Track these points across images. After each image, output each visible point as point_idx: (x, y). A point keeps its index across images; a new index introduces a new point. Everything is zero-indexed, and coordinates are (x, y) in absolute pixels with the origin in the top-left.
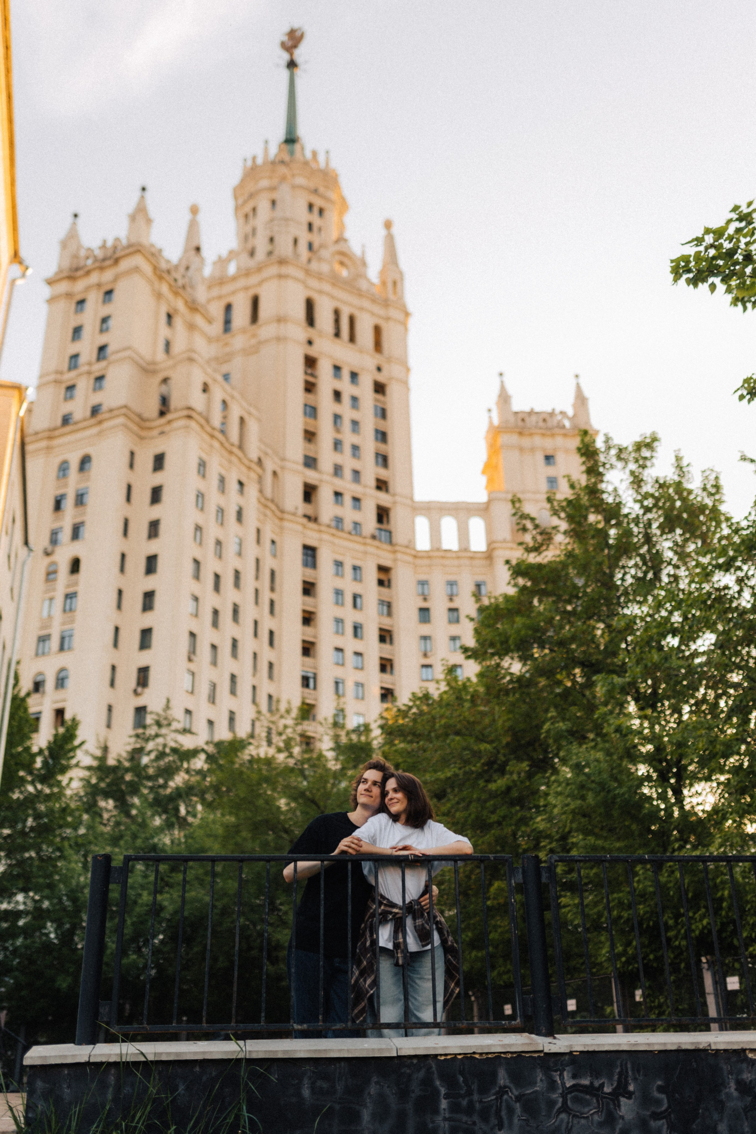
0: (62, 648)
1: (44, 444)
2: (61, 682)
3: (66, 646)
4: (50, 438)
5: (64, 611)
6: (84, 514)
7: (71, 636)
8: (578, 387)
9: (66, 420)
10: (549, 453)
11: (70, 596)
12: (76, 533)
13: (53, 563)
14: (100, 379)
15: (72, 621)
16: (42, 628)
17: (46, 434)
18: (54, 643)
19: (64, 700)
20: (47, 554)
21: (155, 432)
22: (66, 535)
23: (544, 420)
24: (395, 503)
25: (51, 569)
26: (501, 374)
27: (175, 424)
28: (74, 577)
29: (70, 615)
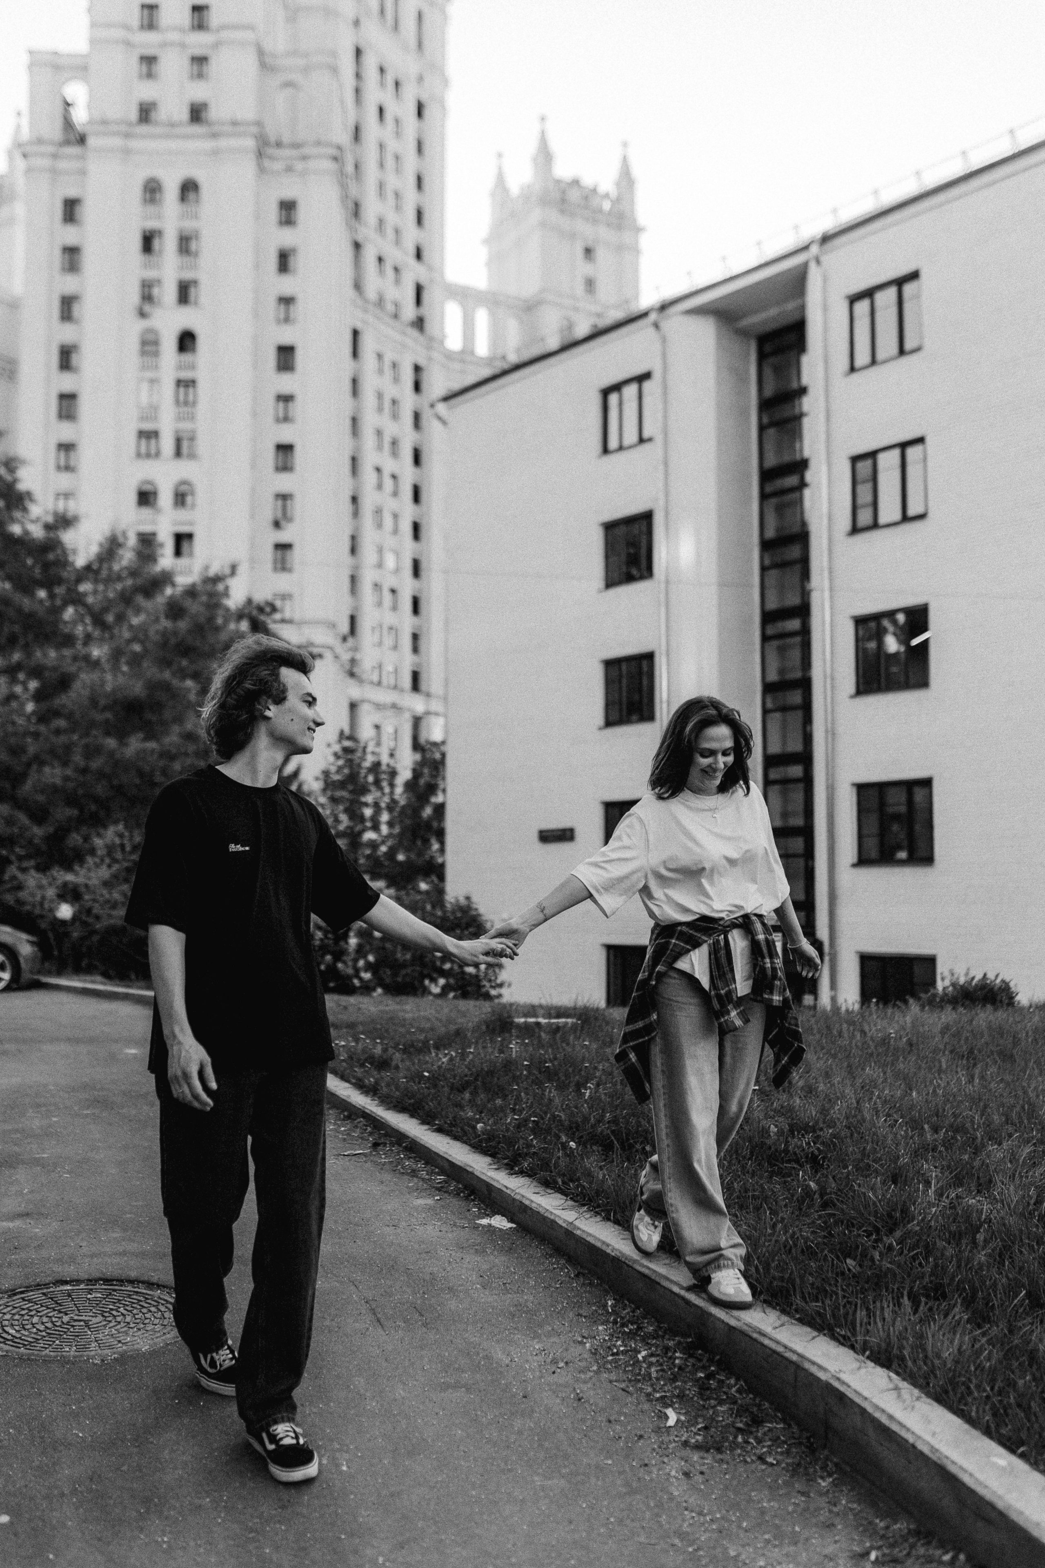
0: (178, 453)
1: (117, 142)
2: (181, 498)
3: (185, 450)
4: (127, 136)
5: (177, 402)
6: (195, 267)
7: (192, 439)
8: (625, 159)
9: (146, 113)
10: (590, 244)
11: (185, 384)
12: (185, 293)
13: (150, 331)
14: (200, 61)
15: (192, 418)
16: (142, 419)
17: (123, 128)
18: (167, 444)
19: (191, 524)
20: (142, 314)
21: (278, 166)
22: (168, 293)
23: (586, 198)
24: (432, 281)
25: (150, 337)
26: (543, 119)
27: (312, 164)
28: (187, 357)
29: (186, 409)
